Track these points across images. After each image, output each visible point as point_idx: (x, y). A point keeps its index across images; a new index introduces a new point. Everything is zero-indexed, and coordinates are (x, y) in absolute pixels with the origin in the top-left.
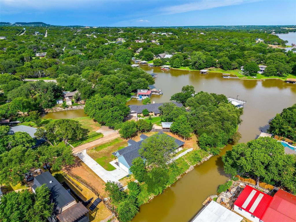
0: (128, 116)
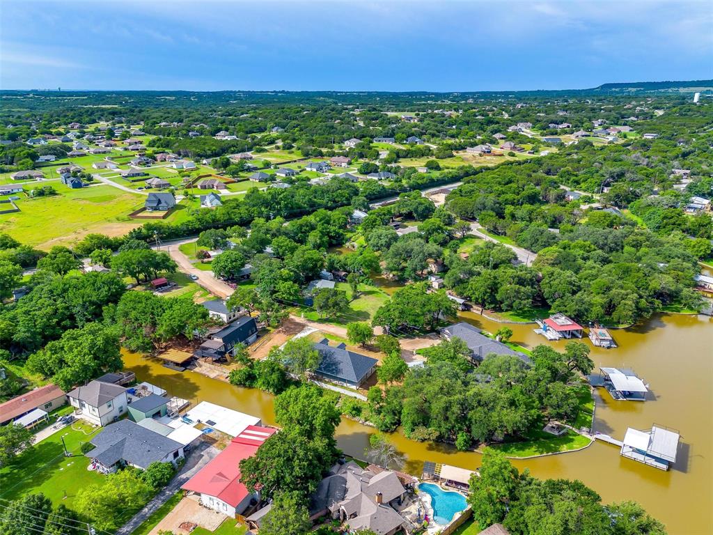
0: (441, 336)
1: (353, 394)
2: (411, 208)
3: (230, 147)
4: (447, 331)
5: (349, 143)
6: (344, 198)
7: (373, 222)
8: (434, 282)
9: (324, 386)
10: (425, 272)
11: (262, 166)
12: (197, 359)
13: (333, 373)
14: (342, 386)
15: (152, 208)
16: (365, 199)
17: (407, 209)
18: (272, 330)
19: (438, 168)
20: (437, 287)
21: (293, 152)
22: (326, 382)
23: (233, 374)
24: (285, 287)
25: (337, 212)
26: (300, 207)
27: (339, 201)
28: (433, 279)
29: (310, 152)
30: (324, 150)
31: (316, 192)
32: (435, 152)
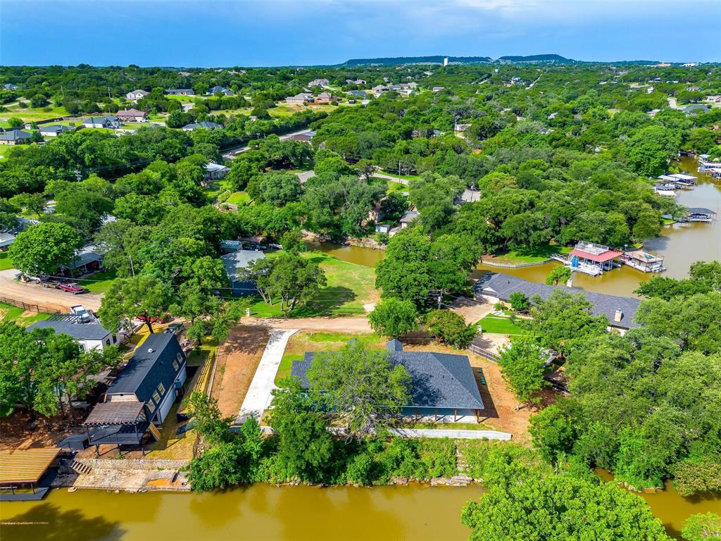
0: (475, 299)
1: (479, 434)
4: (489, 289)
5: (133, 96)
6: (177, 150)
7: (248, 170)
9: (410, 433)
10: (365, 222)
11: (9, 126)
12: (71, 456)
13: (426, 402)
14: (446, 424)
16: (215, 145)
18: (213, 349)
19: (267, 117)
21: (51, 109)
22: (412, 426)
23: (197, 470)
24: (201, 267)
25: (185, 163)
26: (115, 163)
27: (170, 154)
28: (383, 229)
29: (80, 108)
30: (101, 105)
32: (252, 103)
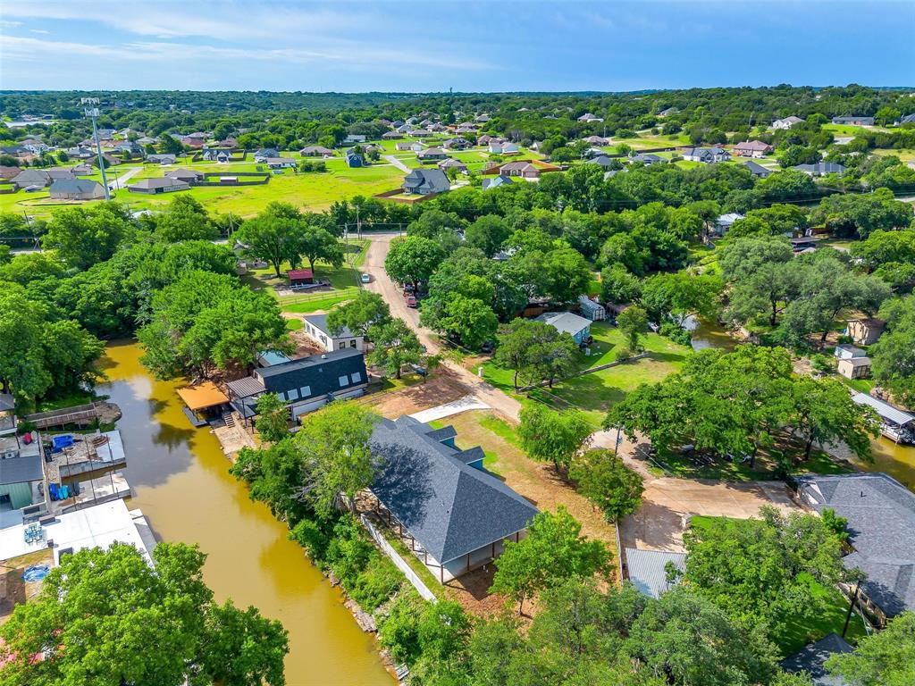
2: (853, 213)
3: (583, 130)
4: (815, 487)
5: (780, 123)
8: (846, 363)
10: (833, 337)
11: (616, 154)
13: (405, 518)
14: (416, 561)
15: (411, 189)
17: (842, 215)
20: (849, 375)
21: (677, 138)
22: (392, 537)
28: (846, 354)
29: (705, 137)
30: (731, 135)
31: (665, 179)
